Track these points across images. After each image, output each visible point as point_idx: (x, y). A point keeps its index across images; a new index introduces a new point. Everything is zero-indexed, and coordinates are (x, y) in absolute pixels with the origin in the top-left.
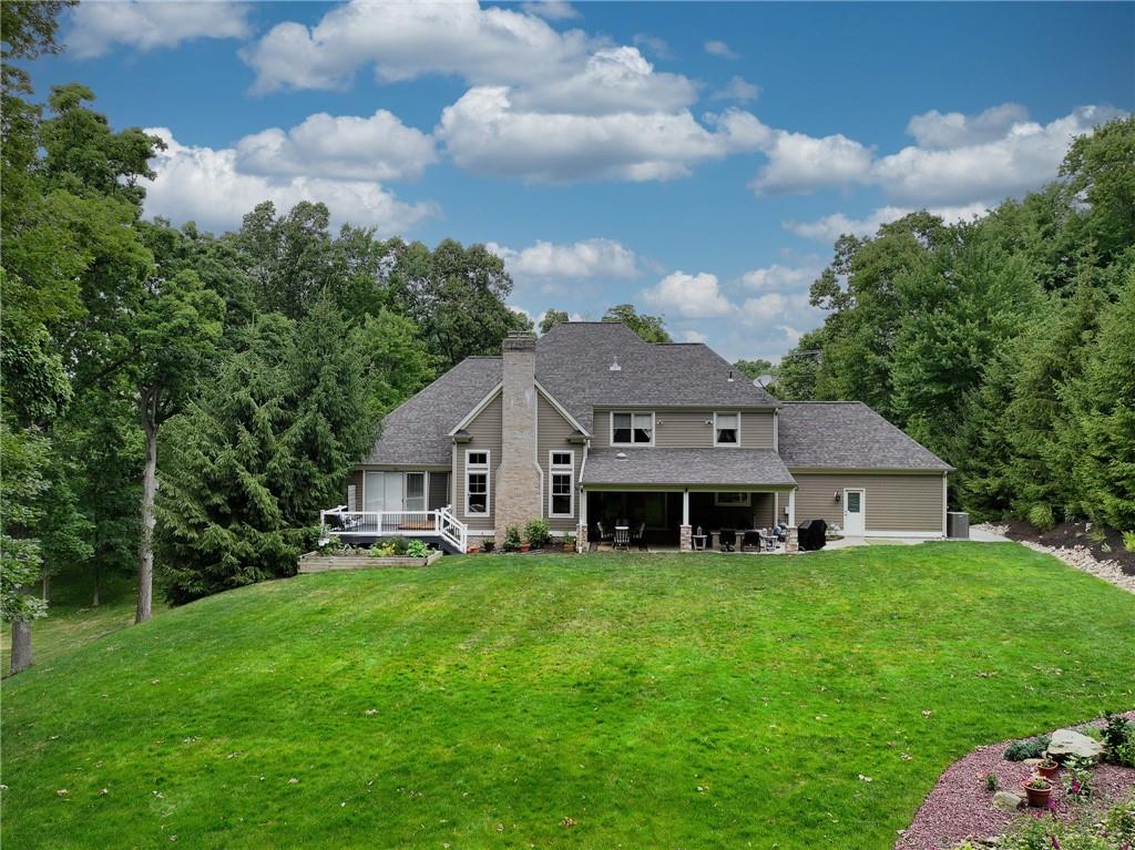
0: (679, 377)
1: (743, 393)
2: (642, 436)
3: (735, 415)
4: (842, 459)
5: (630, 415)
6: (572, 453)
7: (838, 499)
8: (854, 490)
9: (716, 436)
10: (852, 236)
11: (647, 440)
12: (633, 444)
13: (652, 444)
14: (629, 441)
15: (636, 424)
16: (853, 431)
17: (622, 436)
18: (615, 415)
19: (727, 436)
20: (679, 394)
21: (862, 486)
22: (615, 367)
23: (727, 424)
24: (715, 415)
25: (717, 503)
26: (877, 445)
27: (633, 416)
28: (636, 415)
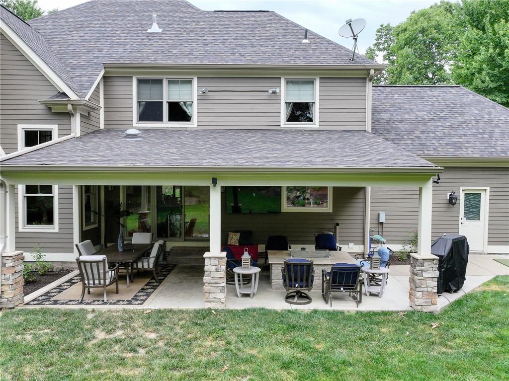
0: (235, 39)
1: (323, 53)
2: (178, 113)
3: (312, 82)
4: (458, 146)
5: (160, 82)
6: (54, 128)
7: (452, 201)
8: (473, 188)
9: (284, 113)
10: (388, 25)
11: (186, 117)
12: (166, 124)
13: (193, 124)
14: (160, 119)
15: (169, 94)
16: (462, 115)
17: (150, 112)
18: (141, 82)
19: (300, 112)
20: (234, 54)
21: (486, 184)
22: (155, 28)
23: (301, 95)
24: (283, 82)
25: (286, 207)
26: (497, 131)
27: (165, 83)
28: (170, 82)
